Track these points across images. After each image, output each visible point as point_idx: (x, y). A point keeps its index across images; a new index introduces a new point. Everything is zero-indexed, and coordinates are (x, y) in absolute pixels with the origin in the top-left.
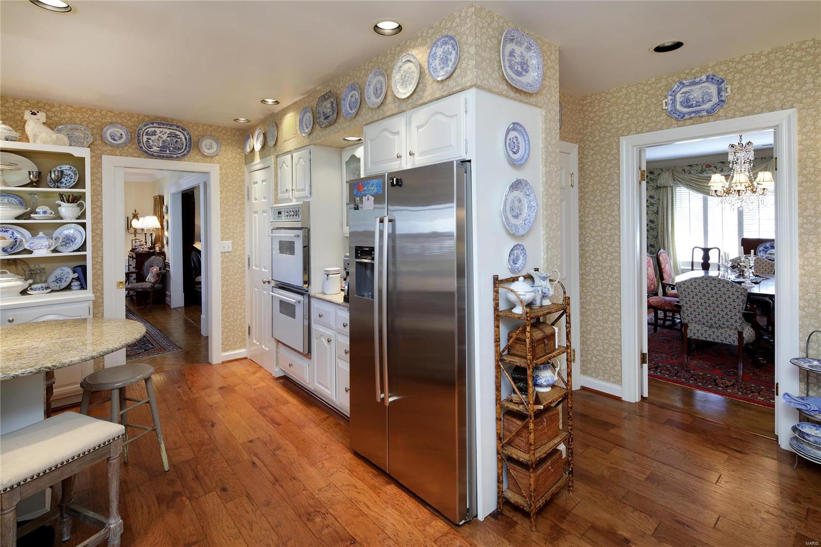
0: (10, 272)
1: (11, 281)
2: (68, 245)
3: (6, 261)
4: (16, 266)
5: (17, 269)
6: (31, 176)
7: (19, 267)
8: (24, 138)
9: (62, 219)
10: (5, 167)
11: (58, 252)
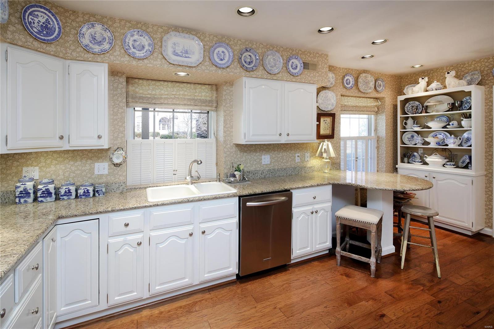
0: (439, 154)
1: (435, 158)
2: (467, 142)
3: (441, 149)
4: (446, 152)
5: (446, 153)
6: (449, 106)
7: (447, 153)
8: (445, 87)
9: (463, 128)
10: (437, 103)
11: (462, 146)
